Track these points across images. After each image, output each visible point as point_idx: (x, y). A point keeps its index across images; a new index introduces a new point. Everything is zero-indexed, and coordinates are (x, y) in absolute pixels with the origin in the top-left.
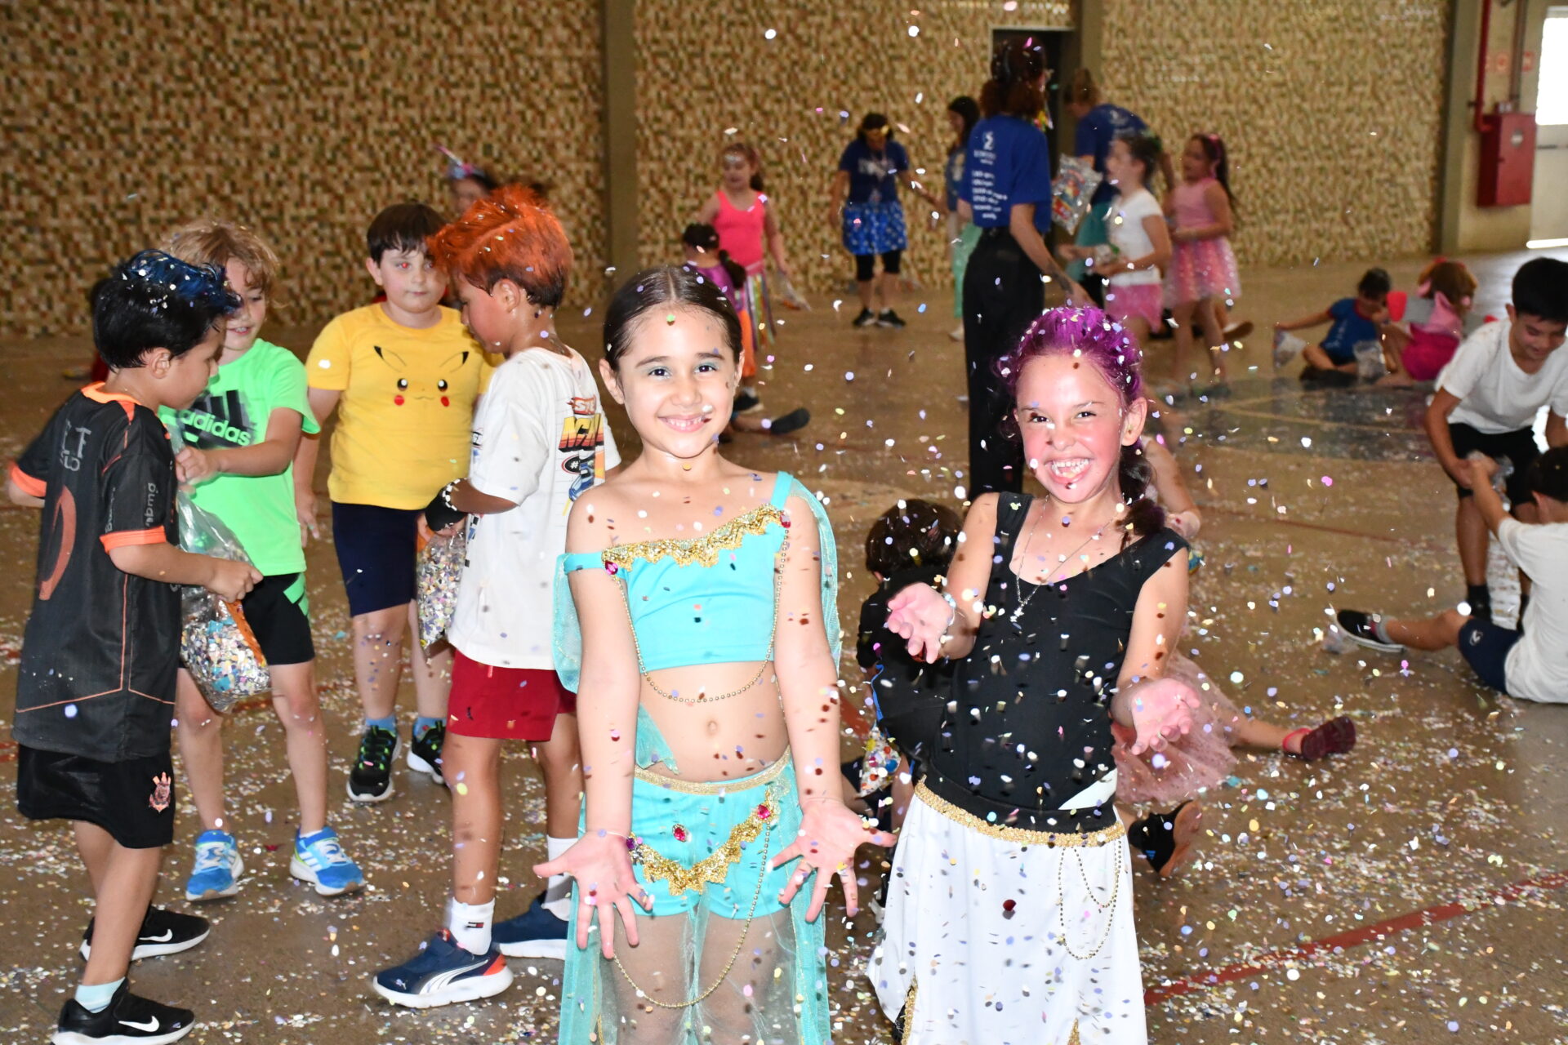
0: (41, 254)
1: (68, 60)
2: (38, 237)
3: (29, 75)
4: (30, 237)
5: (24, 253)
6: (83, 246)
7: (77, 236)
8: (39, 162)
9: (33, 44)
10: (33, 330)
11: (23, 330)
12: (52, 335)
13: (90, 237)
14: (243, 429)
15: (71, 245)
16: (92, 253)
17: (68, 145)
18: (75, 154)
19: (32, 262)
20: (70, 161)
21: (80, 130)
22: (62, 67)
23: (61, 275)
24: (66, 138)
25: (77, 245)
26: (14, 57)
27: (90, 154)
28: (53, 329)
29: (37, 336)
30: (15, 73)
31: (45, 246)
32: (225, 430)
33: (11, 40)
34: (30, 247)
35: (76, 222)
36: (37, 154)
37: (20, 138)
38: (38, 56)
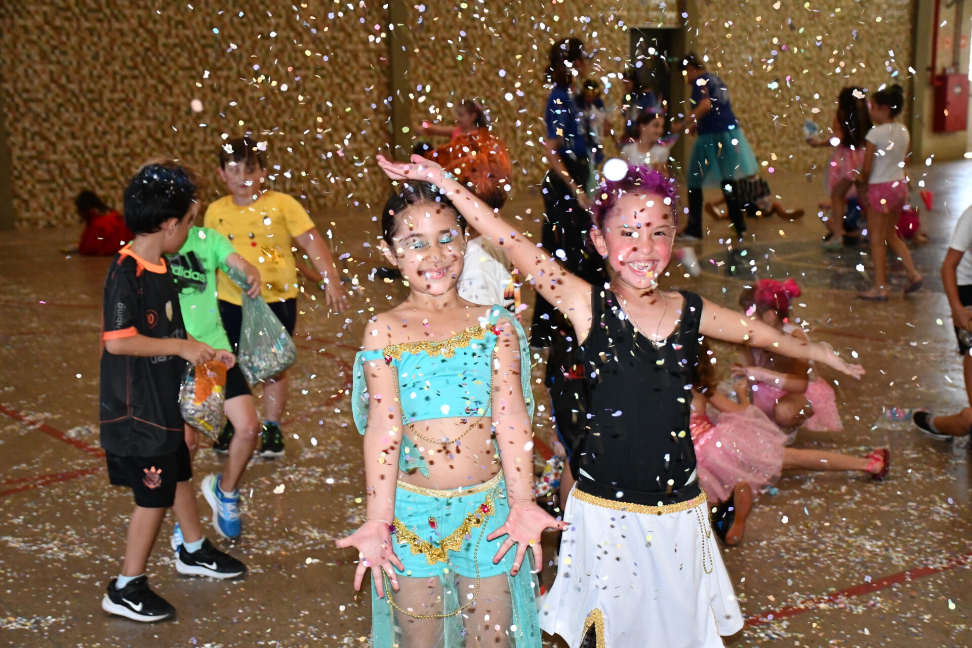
0: (46, 177)
1: (62, 58)
2: (44, 166)
3: (38, 67)
4: (40, 166)
5: (36, 177)
6: (72, 171)
7: (68, 165)
8: (45, 120)
9: (40, 48)
10: (42, 223)
11: (36, 224)
12: (53, 226)
13: (76, 166)
14: (201, 272)
15: (64, 171)
16: (77, 175)
17: (63, 109)
19: (41, 181)
20: (63, 119)
21: (69, 101)
22: (58, 62)
23: (59, 189)
24: (61, 105)
25: (68, 171)
26: (29, 56)
27: (75, 115)
28: (54, 222)
29: (44, 227)
30: (30, 66)
31: (49, 171)
32: (191, 274)
33: (28, 46)
34: (40, 172)
35: (67, 156)
36: (44, 115)
37: (33, 106)
38: (44, 56)
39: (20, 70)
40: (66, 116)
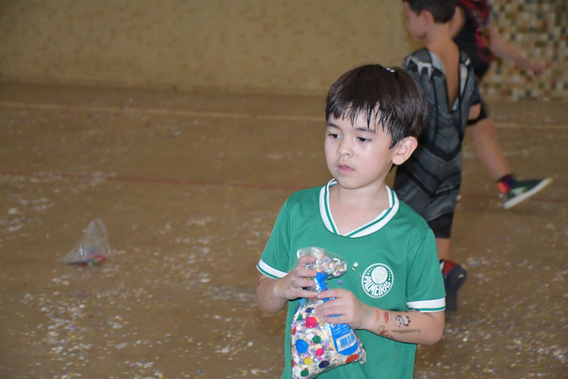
0: (535, 23)
2: (534, 7)
4: (527, 7)
5: (520, 23)
10: (517, 93)
11: (509, 93)
12: (534, 99)
19: (524, 30)
23: (551, 43)
28: (535, 93)
29: (521, 99)
31: (540, 15)
34: (525, 16)
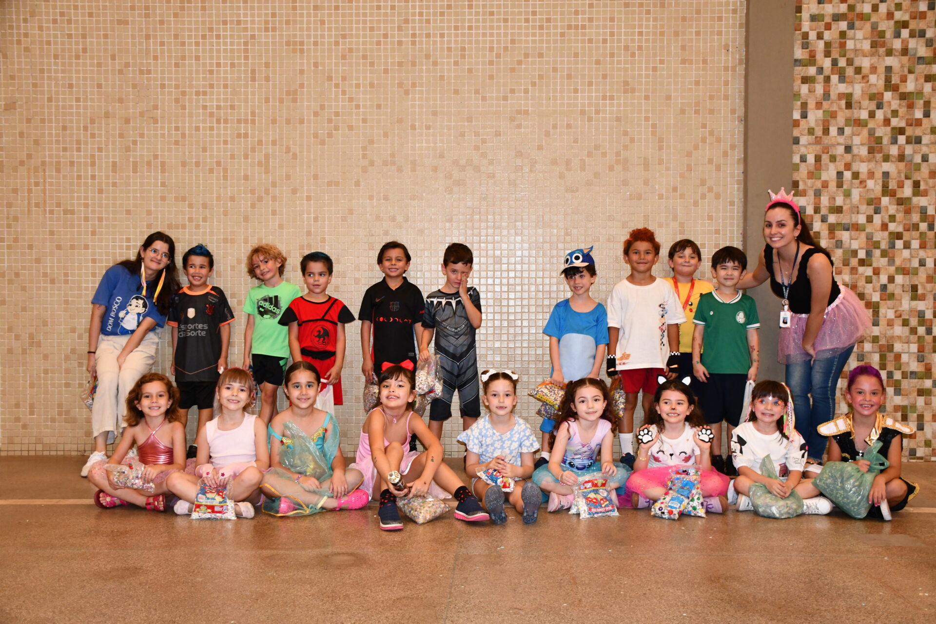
1: (909, 150)
3: (863, 168)
6: (905, 358)
7: (898, 347)
8: (862, 262)
9: (871, 133)
13: (914, 348)
14: (278, 308)
15: (890, 357)
16: (915, 366)
17: (899, 244)
18: (906, 253)
20: (898, 262)
21: (916, 227)
22: (901, 157)
24: (899, 236)
25: (898, 357)
26: (848, 149)
27: (922, 254)
30: (848, 166)
32: (272, 308)
33: (848, 130)
35: (899, 330)
36: (862, 254)
37: (845, 236)
38: (875, 146)
39: (829, 174)
40: (903, 255)
